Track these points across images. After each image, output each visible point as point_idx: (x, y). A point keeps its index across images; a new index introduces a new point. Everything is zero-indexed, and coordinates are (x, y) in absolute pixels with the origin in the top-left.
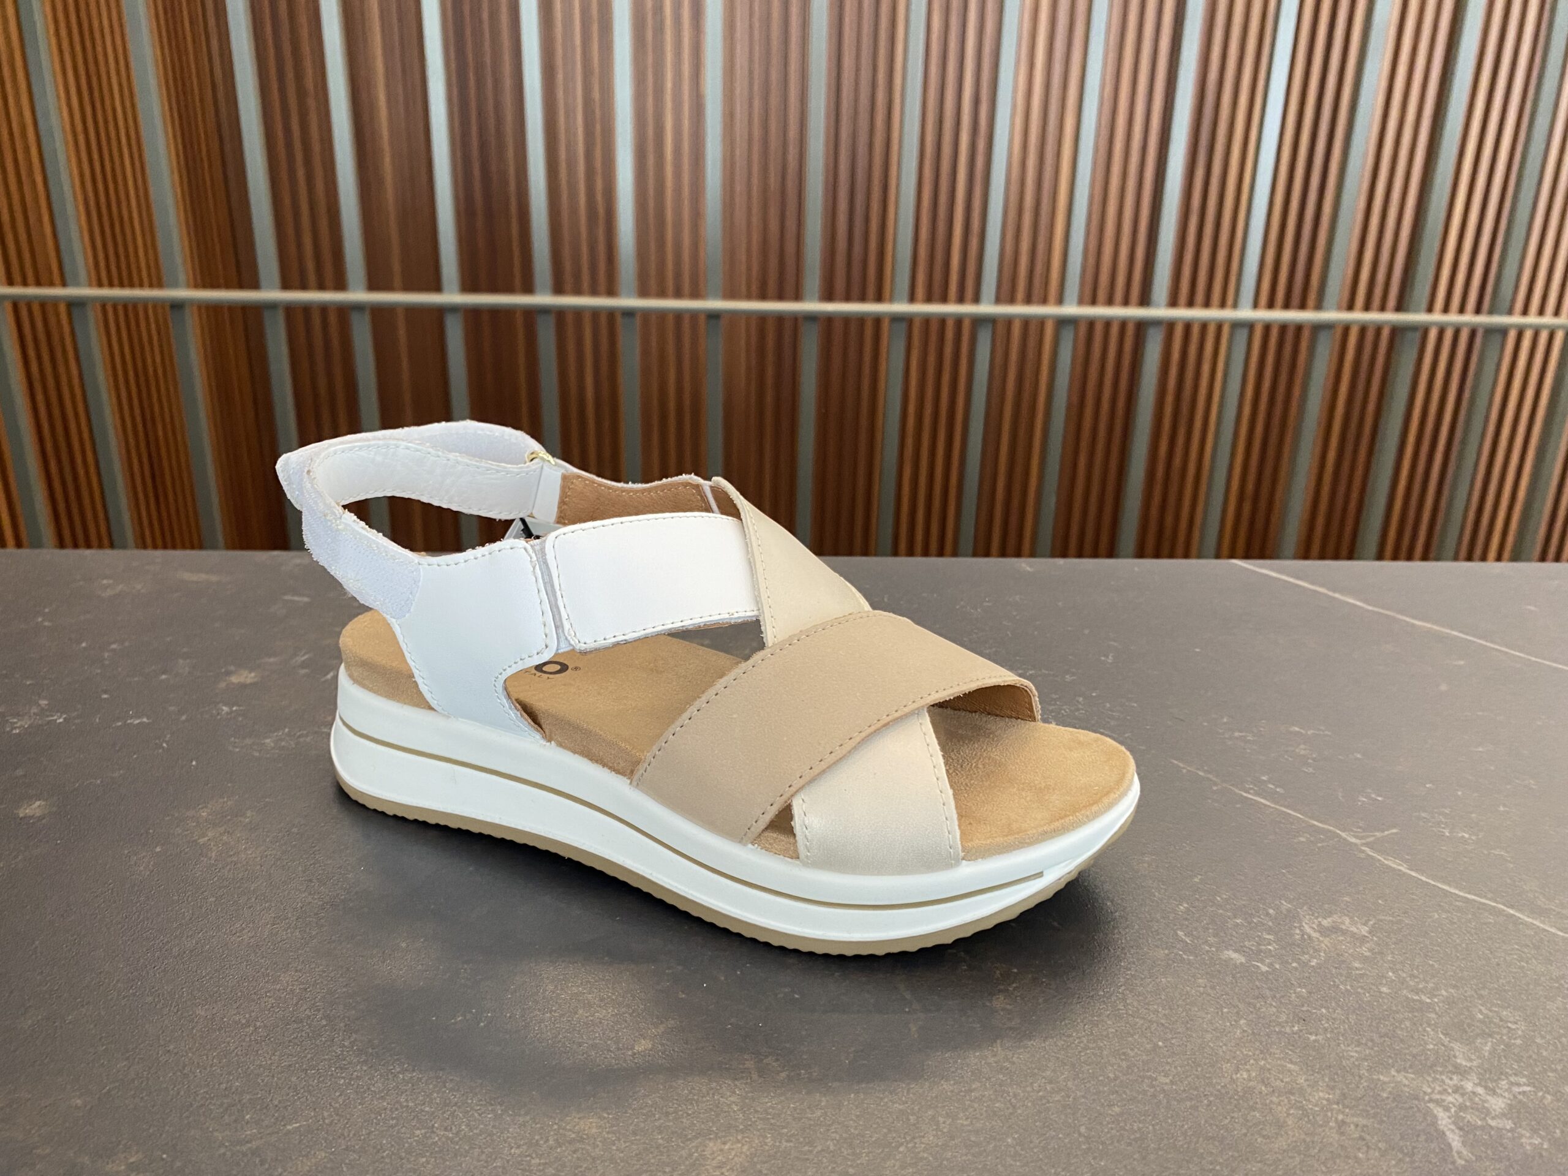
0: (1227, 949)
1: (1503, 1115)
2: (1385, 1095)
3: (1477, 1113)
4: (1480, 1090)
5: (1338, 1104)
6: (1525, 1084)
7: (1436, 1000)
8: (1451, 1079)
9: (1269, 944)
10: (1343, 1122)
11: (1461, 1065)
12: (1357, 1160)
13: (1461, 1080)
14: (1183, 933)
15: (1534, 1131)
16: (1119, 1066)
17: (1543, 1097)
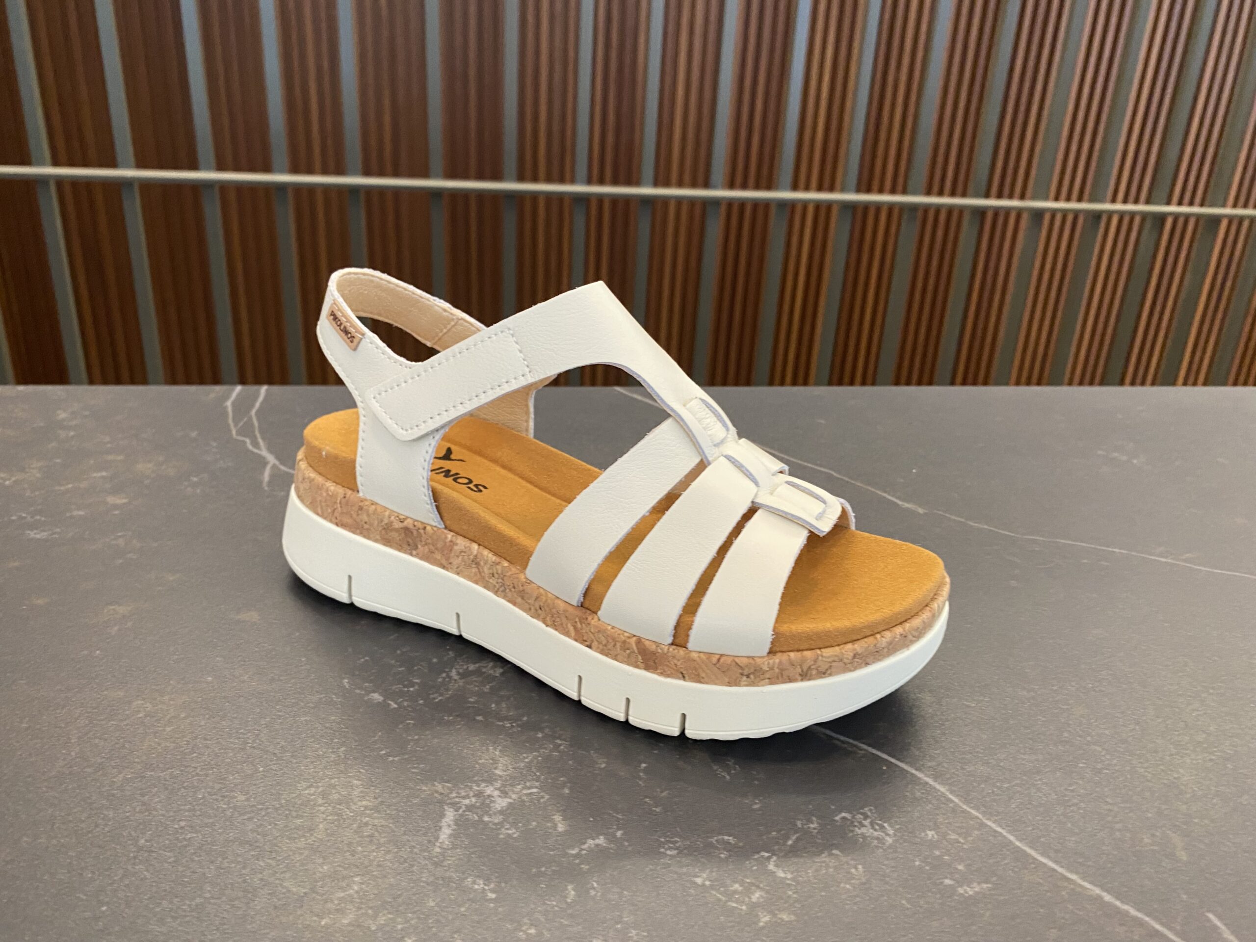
0: (374, 692)
1: (501, 812)
2: (416, 801)
3: (479, 811)
4: (497, 793)
5: (371, 810)
6: (536, 787)
7: (514, 724)
8: (478, 786)
9: (412, 687)
10: (366, 824)
11: (495, 774)
12: (353, 853)
13: (487, 786)
14: (346, 681)
15: (514, 824)
16: (213, 788)
17: (543, 797)
